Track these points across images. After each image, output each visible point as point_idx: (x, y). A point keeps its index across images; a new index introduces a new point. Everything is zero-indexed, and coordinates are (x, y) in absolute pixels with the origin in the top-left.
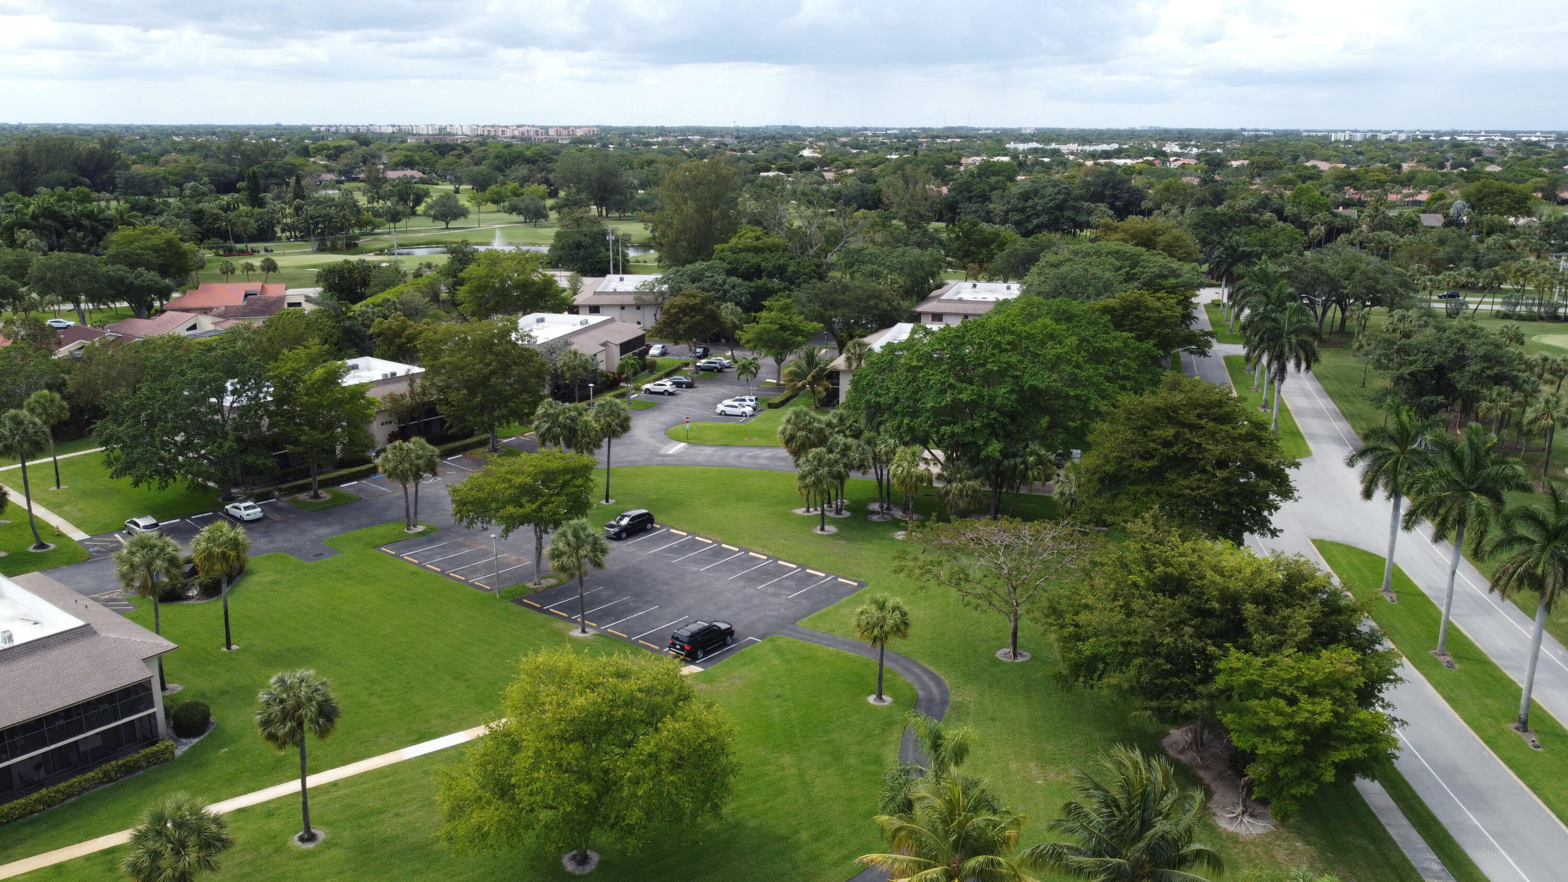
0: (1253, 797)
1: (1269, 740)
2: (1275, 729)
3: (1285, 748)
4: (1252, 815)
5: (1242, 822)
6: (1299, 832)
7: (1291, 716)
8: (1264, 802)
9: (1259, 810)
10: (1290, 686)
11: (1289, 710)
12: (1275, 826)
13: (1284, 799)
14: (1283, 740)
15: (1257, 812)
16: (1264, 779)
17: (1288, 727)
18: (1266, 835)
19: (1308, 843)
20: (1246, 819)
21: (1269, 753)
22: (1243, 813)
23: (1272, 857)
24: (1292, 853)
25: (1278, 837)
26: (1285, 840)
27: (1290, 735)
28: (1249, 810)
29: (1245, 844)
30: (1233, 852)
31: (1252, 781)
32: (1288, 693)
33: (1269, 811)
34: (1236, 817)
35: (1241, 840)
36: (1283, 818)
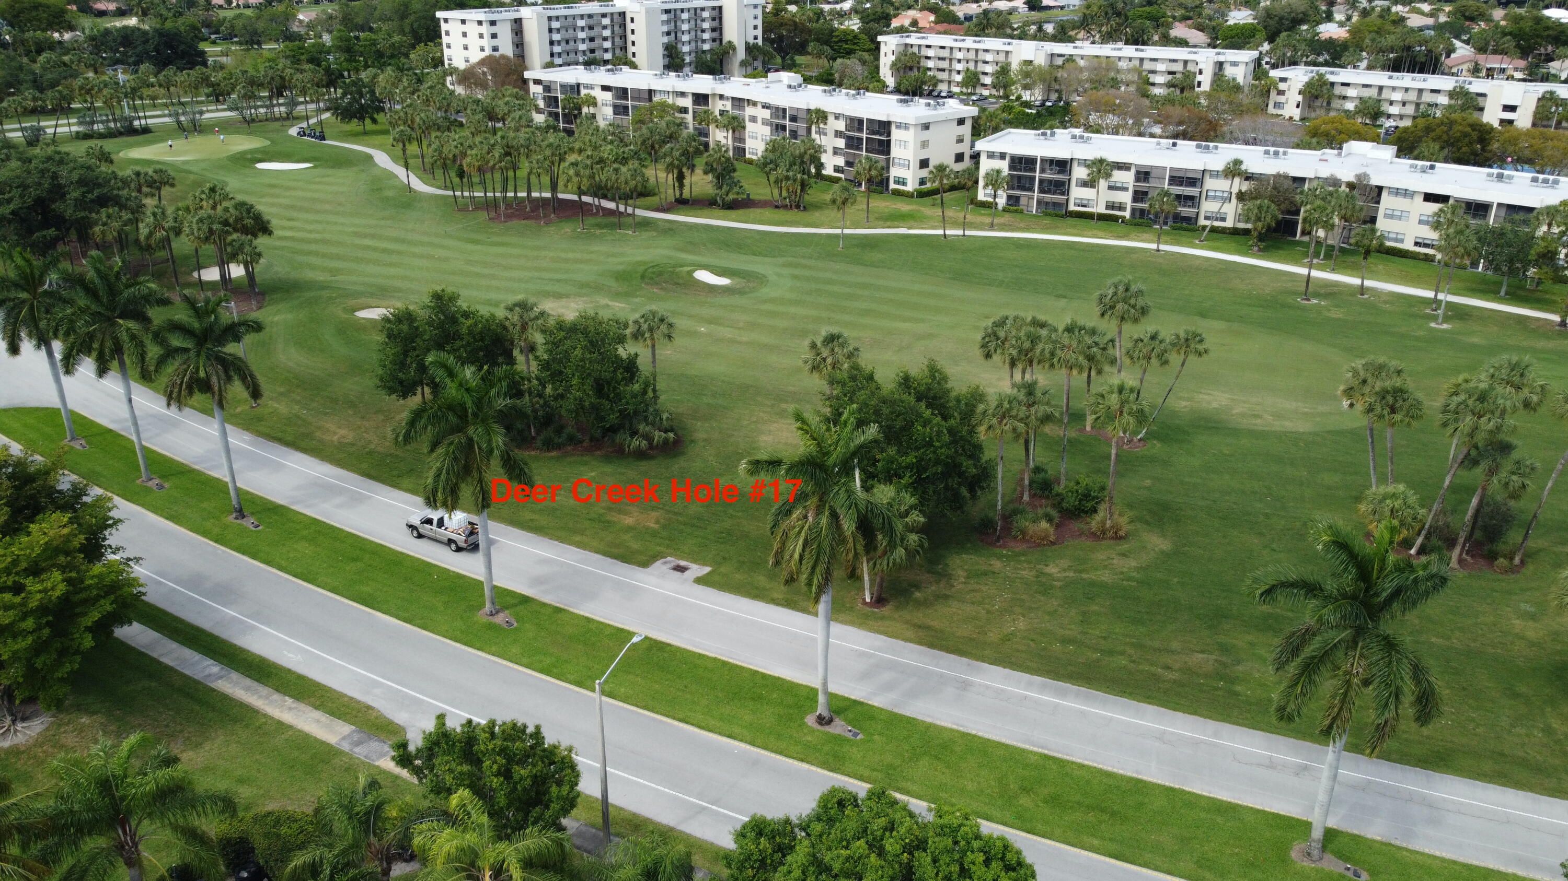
0: (17, 702)
1: (9, 641)
2: (11, 624)
3: (30, 640)
4: (24, 719)
5: (16, 731)
6: (80, 708)
7: (24, 604)
8: (31, 700)
9: (29, 710)
10: (9, 574)
11: (17, 600)
12: (54, 716)
13: (51, 687)
14: (25, 633)
15: (28, 713)
16: (21, 680)
17: (24, 617)
18: (47, 729)
19: (94, 713)
20: (19, 726)
21: (15, 653)
22: (14, 722)
23: (63, 746)
24: (81, 731)
25: (60, 725)
26: (68, 724)
27: (29, 623)
28: (19, 715)
29: (29, 749)
30: (19, 765)
31: (10, 686)
32: (9, 583)
33: (40, 706)
34: (8, 730)
35: (23, 748)
36: (58, 705)
